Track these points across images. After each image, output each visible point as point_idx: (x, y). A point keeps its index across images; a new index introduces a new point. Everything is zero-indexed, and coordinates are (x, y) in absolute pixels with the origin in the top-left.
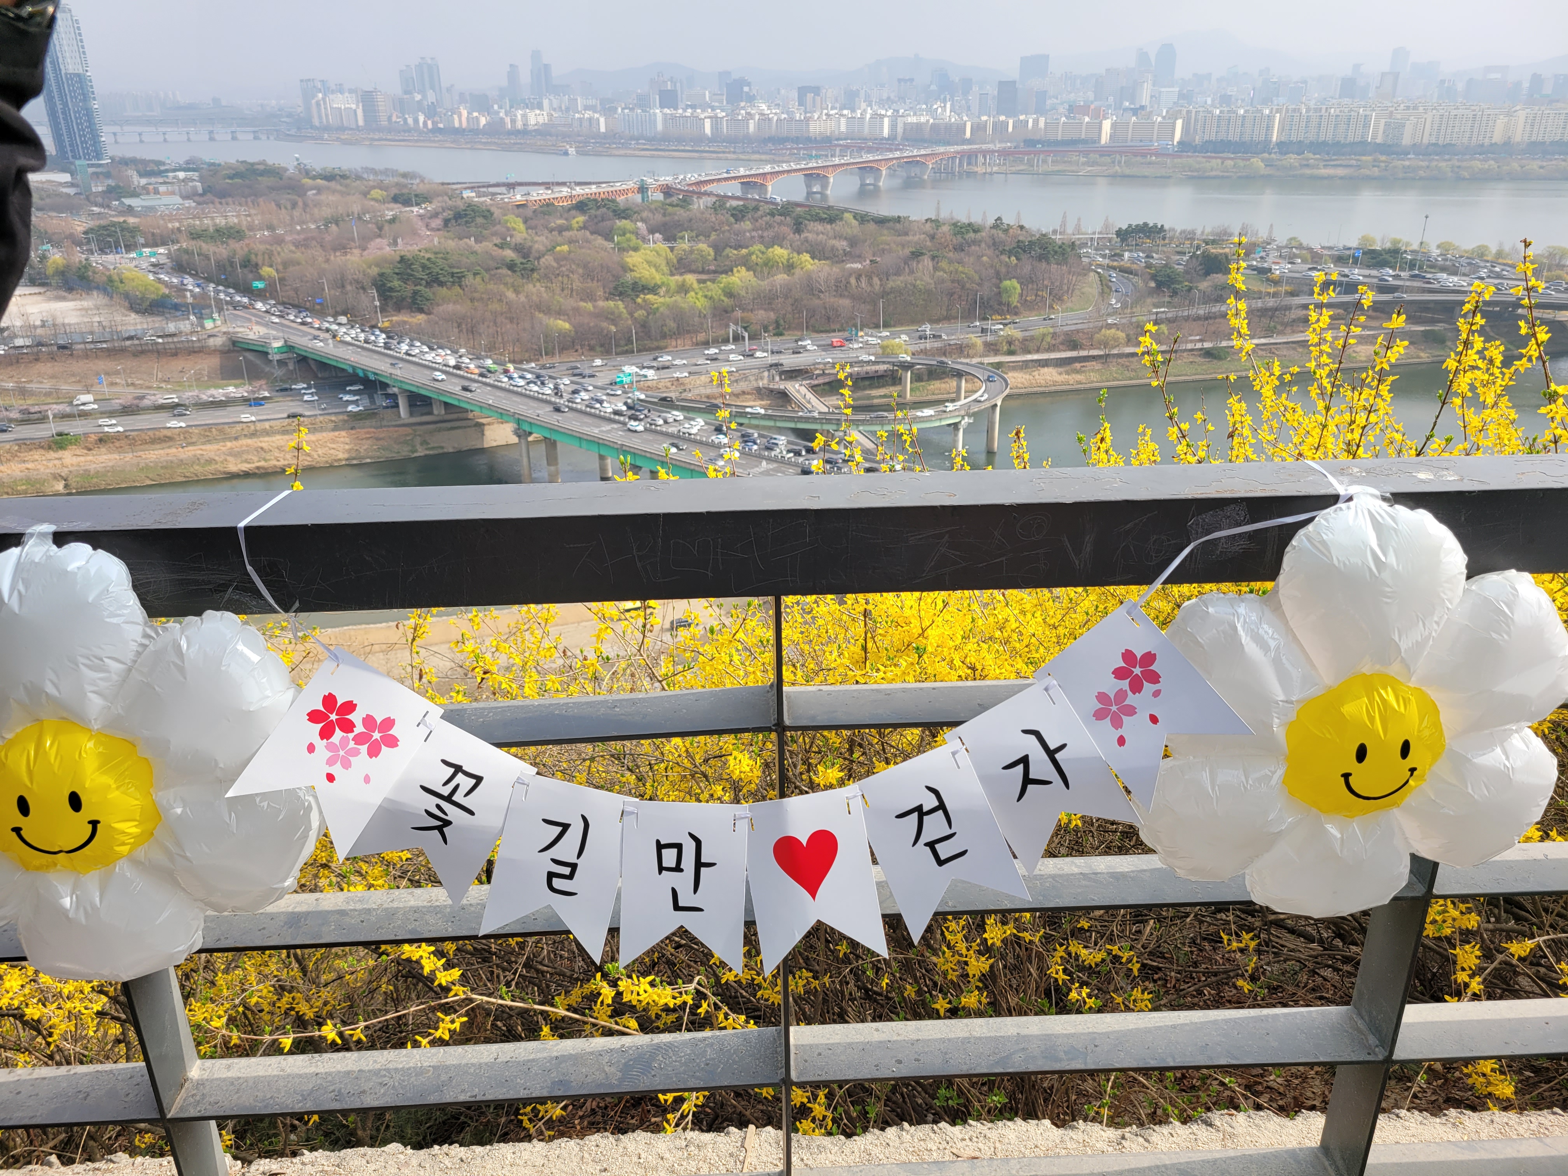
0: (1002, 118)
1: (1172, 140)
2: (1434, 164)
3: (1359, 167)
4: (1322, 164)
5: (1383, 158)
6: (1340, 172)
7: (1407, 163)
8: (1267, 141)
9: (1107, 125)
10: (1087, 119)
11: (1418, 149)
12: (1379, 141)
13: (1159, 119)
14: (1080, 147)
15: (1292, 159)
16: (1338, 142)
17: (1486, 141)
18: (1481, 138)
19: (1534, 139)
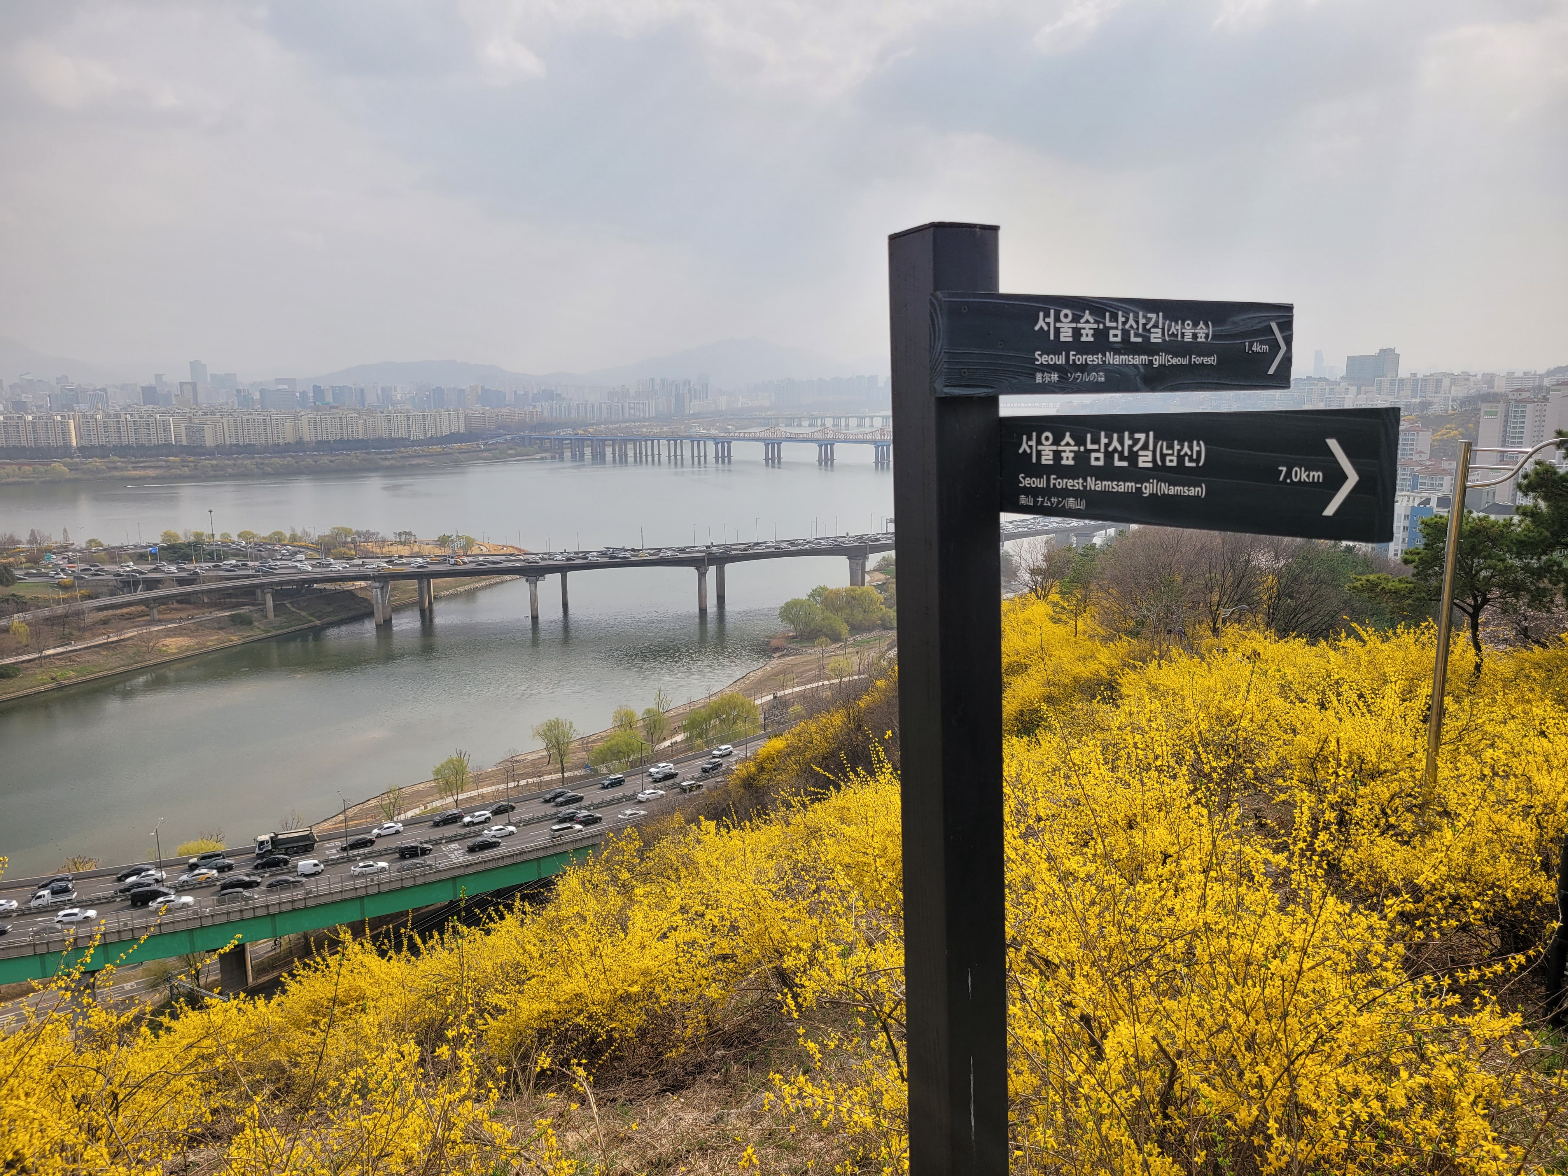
2: (239, 462)
3: (169, 468)
4: (130, 466)
5: (192, 458)
6: (151, 473)
7: (214, 462)
8: (67, 447)
11: (222, 450)
12: (184, 443)
15: (97, 463)
16: (143, 446)
17: (281, 442)
18: (275, 438)
19: (320, 438)
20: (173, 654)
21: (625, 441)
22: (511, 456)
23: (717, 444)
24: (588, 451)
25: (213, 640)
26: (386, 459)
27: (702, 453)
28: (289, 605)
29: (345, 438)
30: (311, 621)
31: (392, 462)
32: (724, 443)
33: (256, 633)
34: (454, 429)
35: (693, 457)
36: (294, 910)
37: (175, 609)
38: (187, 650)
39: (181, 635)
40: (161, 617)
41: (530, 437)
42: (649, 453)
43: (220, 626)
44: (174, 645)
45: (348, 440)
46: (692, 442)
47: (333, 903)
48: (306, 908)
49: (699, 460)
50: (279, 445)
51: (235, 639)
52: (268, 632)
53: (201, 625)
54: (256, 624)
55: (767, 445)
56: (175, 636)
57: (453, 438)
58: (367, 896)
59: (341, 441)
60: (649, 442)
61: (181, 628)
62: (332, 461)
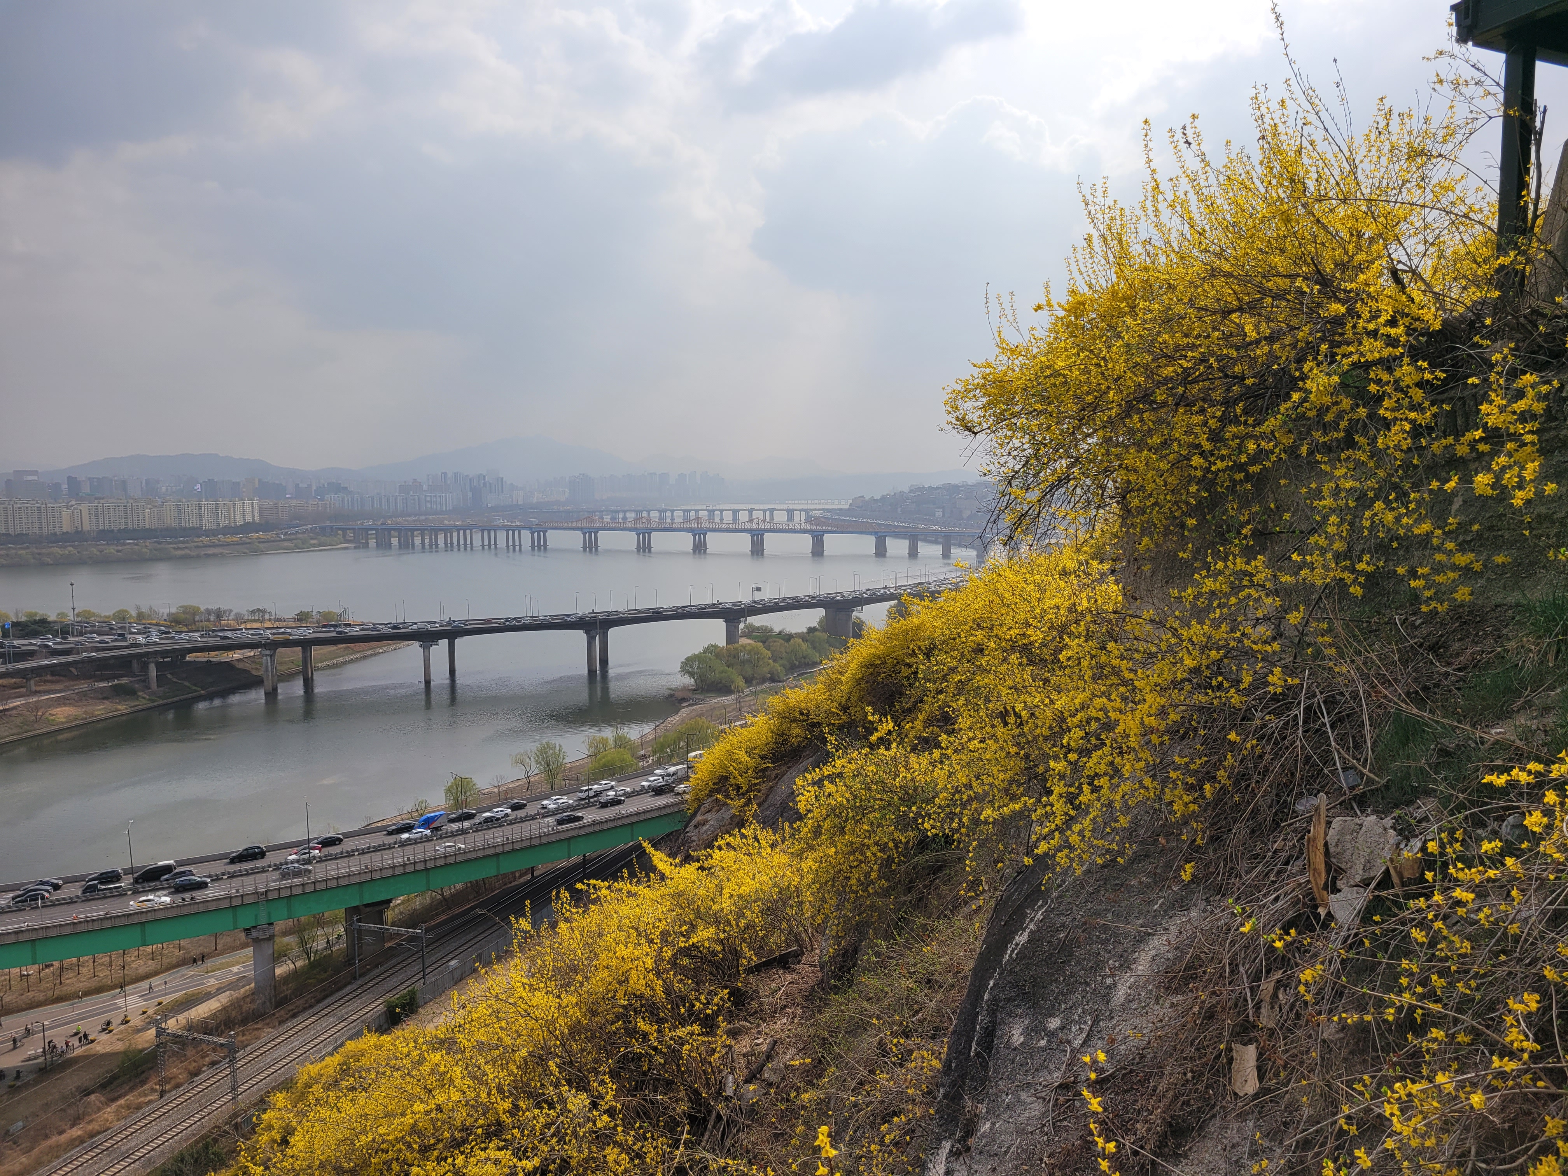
17: (57, 530)
18: (51, 528)
19: (101, 528)
20: (62, 723)
21: (435, 531)
22: (314, 546)
23: (532, 533)
24: (395, 541)
25: (100, 709)
26: (179, 548)
27: (517, 543)
28: (169, 676)
29: (130, 527)
30: (196, 691)
31: (187, 551)
32: (539, 532)
33: (143, 702)
34: (248, 519)
35: (508, 546)
36: (446, 865)
37: (48, 681)
38: (76, 719)
39: (65, 705)
40: (38, 688)
41: (331, 528)
42: (462, 542)
43: (104, 695)
44: (62, 714)
45: (134, 530)
46: (507, 531)
47: (477, 859)
48: (456, 863)
49: (514, 548)
50: (55, 534)
51: (123, 707)
52: (153, 701)
53: (83, 695)
54: (140, 694)
55: (584, 534)
56: (59, 705)
57: (247, 528)
58: (503, 853)
59: (125, 530)
60: (461, 532)
61: (64, 697)
62: (118, 551)
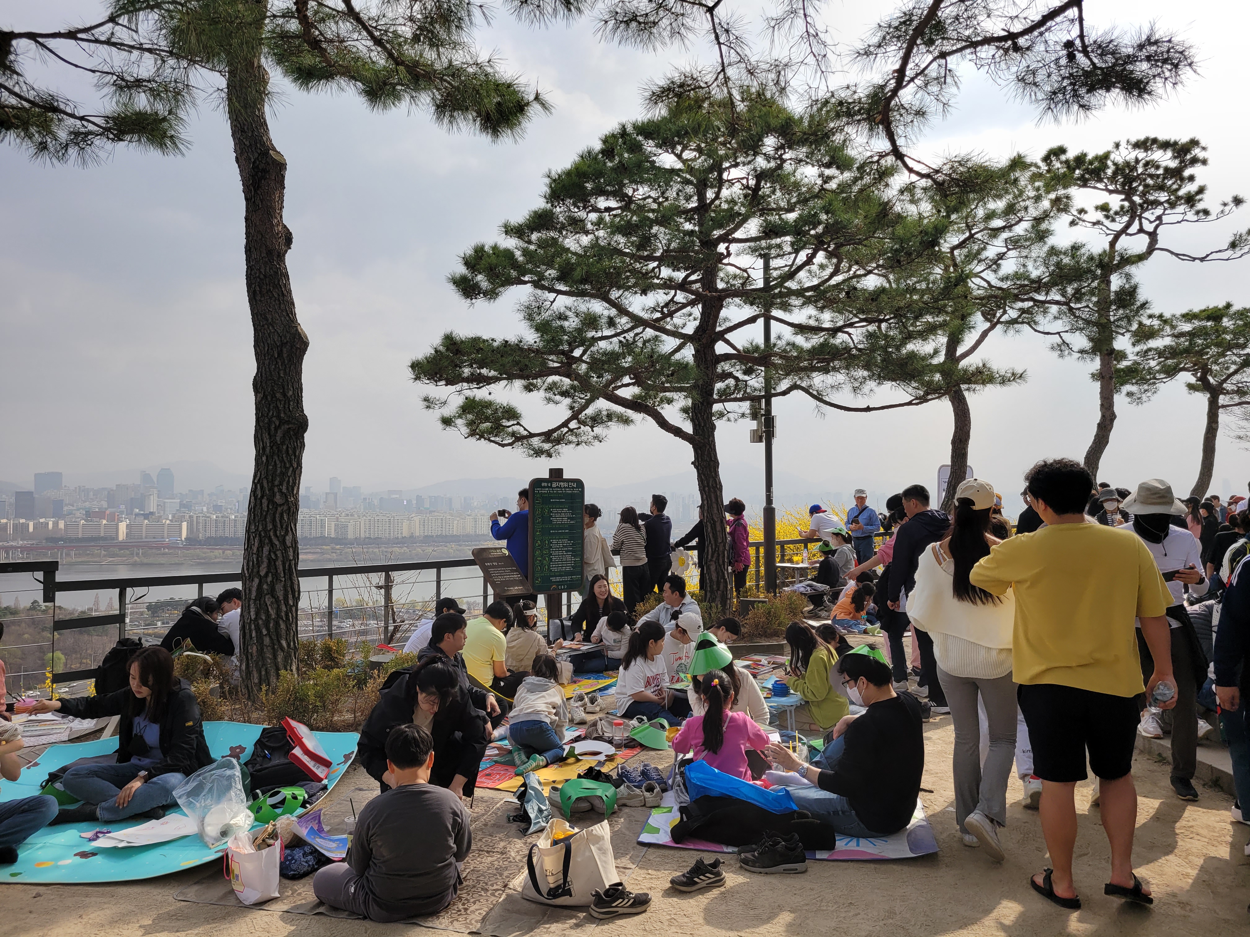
0: (22, 521)
1: (180, 536)
5: (338, 547)
9: (123, 527)
10: (104, 522)
11: (358, 541)
12: (333, 536)
13: (168, 522)
14: (101, 543)
16: (306, 537)
17: (399, 535)
18: (396, 534)
19: (426, 534)
29: (444, 534)
50: (398, 538)
59: (441, 536)
